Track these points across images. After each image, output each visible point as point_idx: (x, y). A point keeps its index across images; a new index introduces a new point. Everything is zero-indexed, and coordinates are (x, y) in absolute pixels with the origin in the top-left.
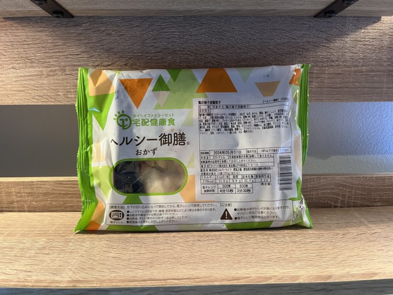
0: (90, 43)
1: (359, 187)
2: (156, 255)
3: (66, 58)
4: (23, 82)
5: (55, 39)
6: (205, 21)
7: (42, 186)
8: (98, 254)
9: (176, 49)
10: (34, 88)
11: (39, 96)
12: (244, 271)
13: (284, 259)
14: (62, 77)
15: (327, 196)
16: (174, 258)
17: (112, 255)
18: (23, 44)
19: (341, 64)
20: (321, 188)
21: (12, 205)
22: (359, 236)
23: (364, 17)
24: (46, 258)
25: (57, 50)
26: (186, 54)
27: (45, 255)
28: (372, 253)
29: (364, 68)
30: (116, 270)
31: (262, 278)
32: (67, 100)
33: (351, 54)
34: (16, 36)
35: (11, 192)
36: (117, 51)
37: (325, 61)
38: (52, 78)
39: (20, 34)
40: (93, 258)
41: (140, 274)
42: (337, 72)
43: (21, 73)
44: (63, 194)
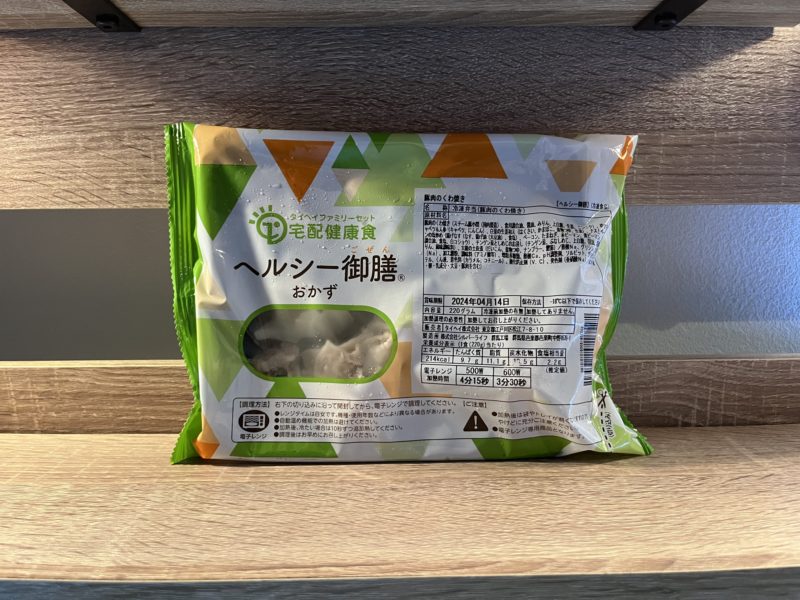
0: (174, 82)
1: (735, 382)
2: (301, 517)
3: (124, 113)
4: (35, 163)
5: (100, 75)
6: (409, 38)
7: (70, 379)
8: (178, 515)
9: (350, 95)
10: (58, 175)
11: (67, 191)
12: (486, 549)
13: (574, 527)
14: (116, 152)
15: (667, 401)
16: (339, 523)
17: (205, 517)
18: (38, 86)
19: (691, 125)
20: (655, 385)
21: (8, 419)
22: (736, 482)
23: (737, 29)
24: (68, 523)
25: (106, 98)
26: (371, 104)
27: (66, 517)
28: (762, 515)
29: (740, 133)
30: (211, 547)
31: (525, 563)
32: (124, 199)
33: (712, 105)
34: (22, 68)
35: (5, 392)
36: (228, 98)
37: (659, 119)
38: (94, 153)
39: (31, 64)
40: (166, 523)
41: (262, 554)
42: (684, 142)
43: (30, 143)
44: (114, 396)
